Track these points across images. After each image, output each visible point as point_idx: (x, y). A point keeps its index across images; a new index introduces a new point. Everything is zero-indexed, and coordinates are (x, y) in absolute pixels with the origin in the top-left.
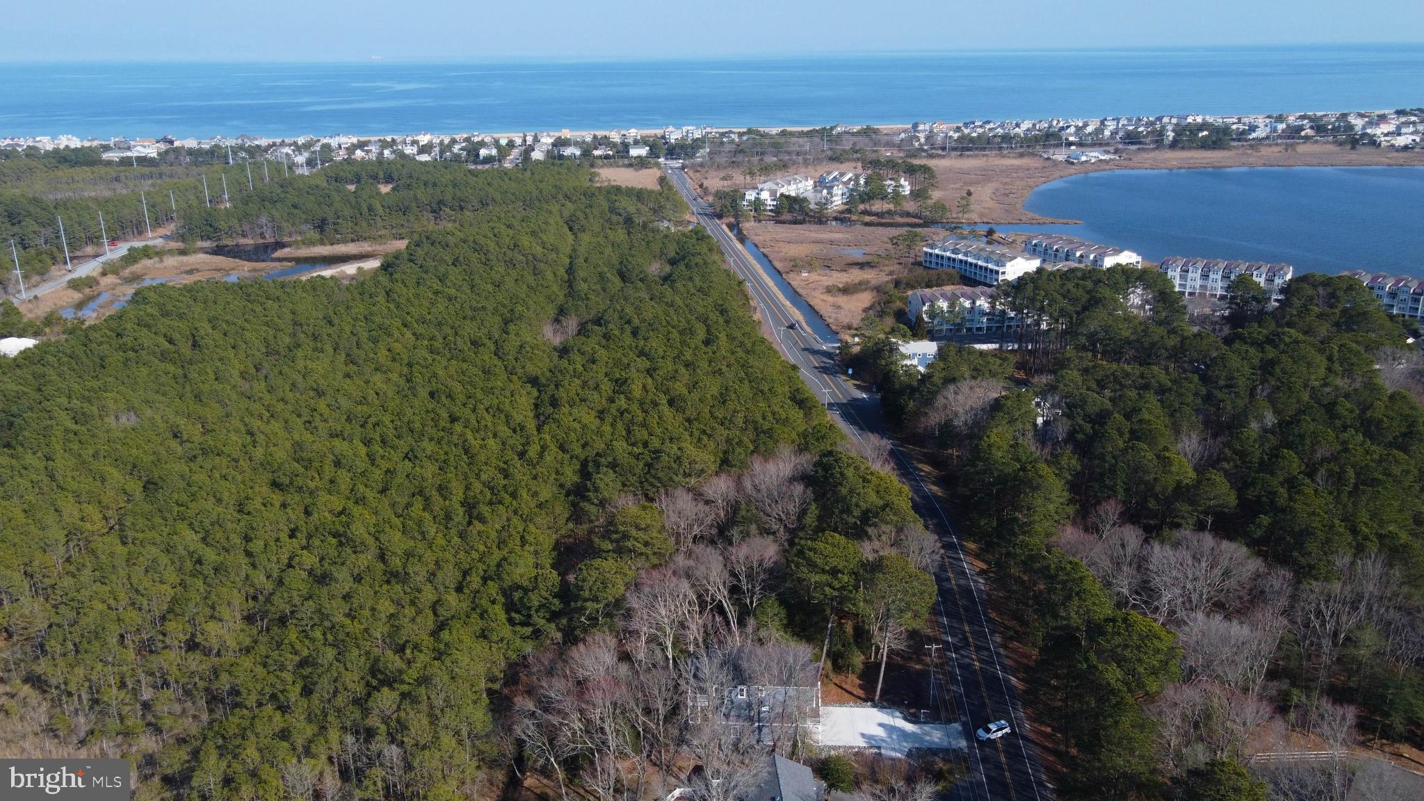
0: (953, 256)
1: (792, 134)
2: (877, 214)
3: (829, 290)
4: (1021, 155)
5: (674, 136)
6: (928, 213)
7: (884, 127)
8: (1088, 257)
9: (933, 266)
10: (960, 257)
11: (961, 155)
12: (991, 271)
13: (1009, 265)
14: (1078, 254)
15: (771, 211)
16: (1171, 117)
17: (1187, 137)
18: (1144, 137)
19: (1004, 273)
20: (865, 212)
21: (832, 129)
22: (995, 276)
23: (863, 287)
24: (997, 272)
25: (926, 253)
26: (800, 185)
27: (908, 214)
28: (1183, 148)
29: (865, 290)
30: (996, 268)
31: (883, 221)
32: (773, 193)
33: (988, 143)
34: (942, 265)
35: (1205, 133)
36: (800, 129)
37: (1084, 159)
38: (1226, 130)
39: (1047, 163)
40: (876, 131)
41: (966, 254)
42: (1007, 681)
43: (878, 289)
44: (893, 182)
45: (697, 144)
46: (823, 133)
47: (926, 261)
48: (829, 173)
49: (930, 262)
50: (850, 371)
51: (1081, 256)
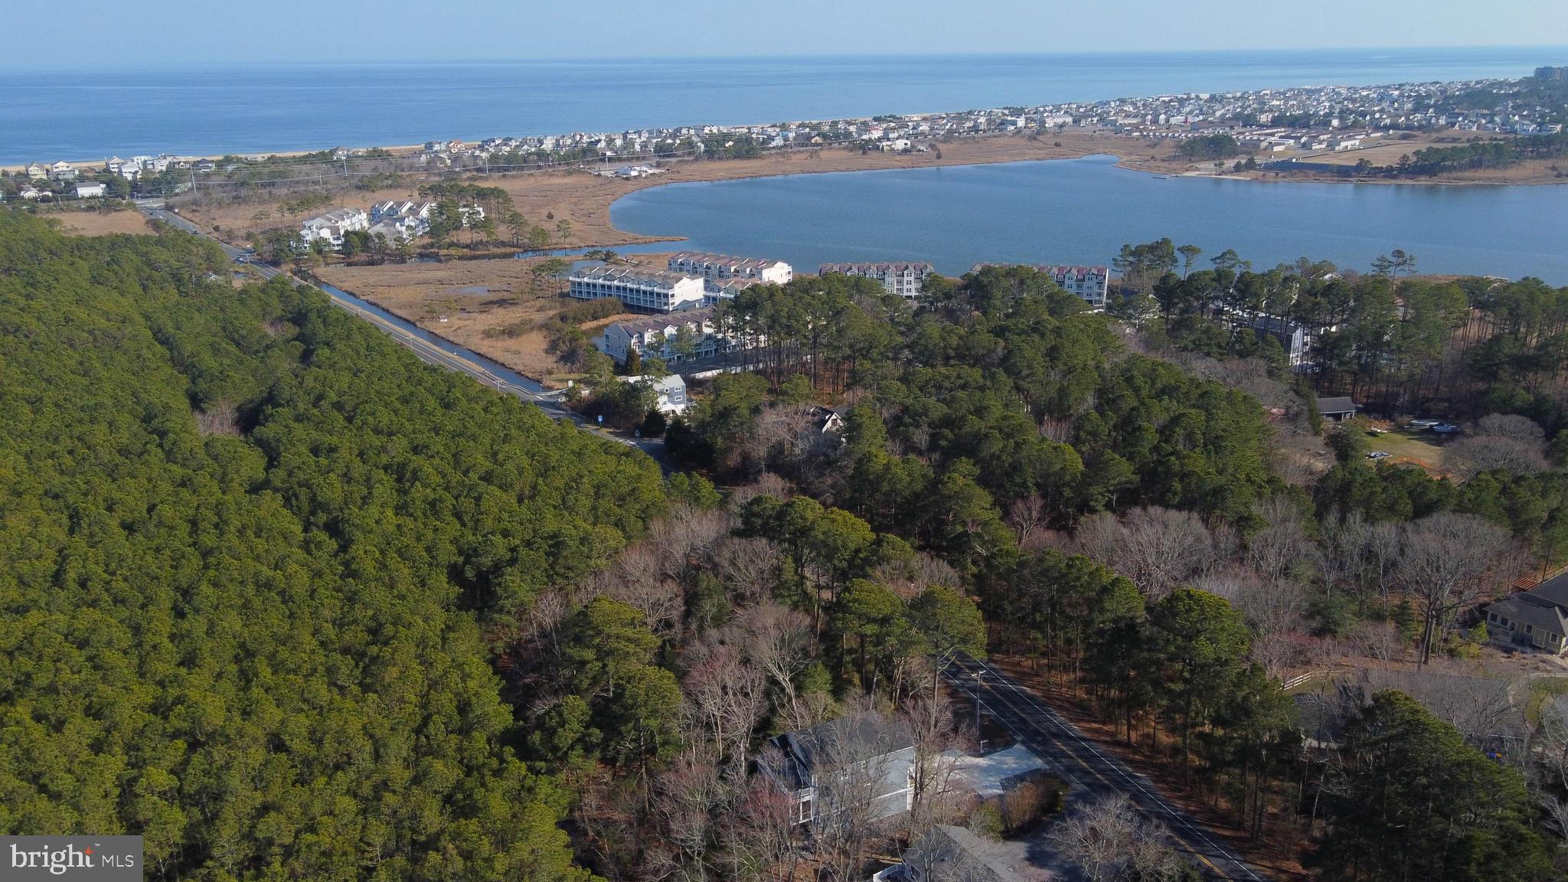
0: (607, 283)
1: (284, 161)
2: (467, 246)
3: (488, 334)
4: (569, 173)
5: (130, 170)
6: (526, 240)
7: (395, 148)
8: (745, 271)
9: (584, 296)
10: (616, 283)
11: (504, 176)
12: (659, 295)
13: (676, 286)
14: (732, 269)
15: (338, 252)
16: (689, 128)
17: (715, 148)
18: (677, 149)
19: (673, 296)
20: (451, 245)
21: (332, 152)
22: (663, 300)
23: (528, 326)
24: (666, 296)
25: (573, 283)
26: (354, 220)
27: (503, 244)
28: (721, 159)
29: (532, 329)
30: (663, 291)
31: (477, 253)
32: (335, 231)
33: (525, 162)
34: (595, 294)
35: (731, 143)
36: (290, 154)
37: (634, 173)
38: (747, 140)
39: (600, 181)
40: (388, 154)
41: (621, 280)
42: (1023, 692)
43: (545, 327)
44: (466, 209)
45: (172, 177)
46: (325, 158)
47: (574, 292)
48: (383, 204)
49: (580, 292)
50: (600, 419)
51: (736, 271)
